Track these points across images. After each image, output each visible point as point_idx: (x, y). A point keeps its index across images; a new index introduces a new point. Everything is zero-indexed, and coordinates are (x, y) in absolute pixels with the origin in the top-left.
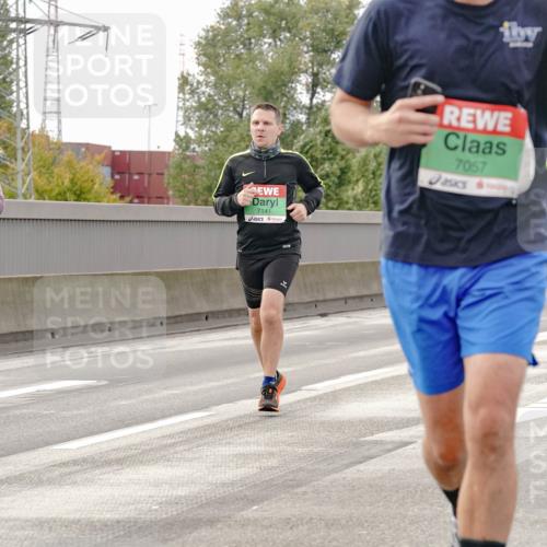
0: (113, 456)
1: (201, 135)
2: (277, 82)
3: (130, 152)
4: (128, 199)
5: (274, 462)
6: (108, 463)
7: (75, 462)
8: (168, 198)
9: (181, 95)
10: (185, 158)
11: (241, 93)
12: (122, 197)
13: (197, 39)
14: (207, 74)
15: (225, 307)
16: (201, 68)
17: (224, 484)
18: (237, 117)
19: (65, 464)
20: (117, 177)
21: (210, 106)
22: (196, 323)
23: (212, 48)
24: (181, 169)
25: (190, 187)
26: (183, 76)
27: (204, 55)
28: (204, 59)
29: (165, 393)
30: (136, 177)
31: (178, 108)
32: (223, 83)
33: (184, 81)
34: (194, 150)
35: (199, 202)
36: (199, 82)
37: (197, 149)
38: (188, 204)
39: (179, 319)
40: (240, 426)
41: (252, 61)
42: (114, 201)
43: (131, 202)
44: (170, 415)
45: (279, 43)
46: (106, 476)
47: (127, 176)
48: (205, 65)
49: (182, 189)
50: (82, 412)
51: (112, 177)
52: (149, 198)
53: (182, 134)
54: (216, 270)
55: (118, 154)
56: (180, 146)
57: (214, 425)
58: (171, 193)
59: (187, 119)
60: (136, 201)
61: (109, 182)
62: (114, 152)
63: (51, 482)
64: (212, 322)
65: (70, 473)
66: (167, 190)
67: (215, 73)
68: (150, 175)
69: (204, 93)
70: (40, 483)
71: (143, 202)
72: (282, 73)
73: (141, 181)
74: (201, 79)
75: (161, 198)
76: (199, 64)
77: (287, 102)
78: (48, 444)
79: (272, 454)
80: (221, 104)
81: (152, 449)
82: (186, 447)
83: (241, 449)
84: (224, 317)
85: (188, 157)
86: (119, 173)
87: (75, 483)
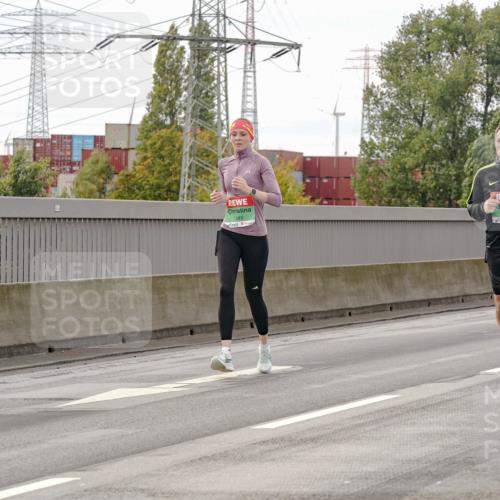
0: (308, 435)
1: (384, 141)
2: (453, 92)
3: (320, 158)
4: (318, 201)
5: (455, 441)
6: (304, 441)
7: (274, 441)
8: (354, 200)
9: (366, 106)
10: (370, 163)
11: (421, 103)
12: (313, 200)
13: (380, 54)
14: (389, 86)
15: (408, 298)
16: (384, 81)
17: (410, 461)
18: (417, 124)
19: (264, 442)
20: (308, 181)
21: (392, 115)
22: (382, 313)
23: (394, 61)
24: (367, 172)
25: (375, 189)
26: (367, 88)
27: (387, 69)
28: (387, 72)
29: (354, 377)
30: (325, 181)
31: (363, 116)
32: (405, 94)
33: (369, 92)
34: (378, 155)
35: (383, 203)
36: (382, 94)
37: (381, 154)
38: (372, 205)
39: (366, 310)
40: (423, 408)
41: (431, 73)
42: (306, 203)
43: (321, 203)
44: (359, 398)
45: (455, 56)
46: (302, 453)
47: (317, 179)
48: (387, 78)
49: (367, 191)
50: (280, 394)
51: (304, 180)
52: (338, 199)
53: (367, 140)
54: (399, 266)
55: (308, 159)
56: (366, 152)
57: (400, 407)
58: (357, 195)
59: (371, 128)
60: (325, 202)
61: (301, 186)
62: (305, 158)
63: (252, 458)
64: (396, 313)
65: (270, 451)
66: (353, 192)
67: (397, 85)
68: (338, 178)
69: (387, 103)
70: (243, 459)
71: (332, 204)
72: (459, 84)
73: (329, 185)
74: (384, 90)
75: (348, 200)
76: (382, 77)
77: (463, 111)
78: (249, 424)
79: (453, 434)
80: (402, 112)
81: (342, 429)
82: (374, 427)
83: (425, 429)
84: (407, 308)
85: (373, 162)
86: (310, 177)
87: (273, 460)
